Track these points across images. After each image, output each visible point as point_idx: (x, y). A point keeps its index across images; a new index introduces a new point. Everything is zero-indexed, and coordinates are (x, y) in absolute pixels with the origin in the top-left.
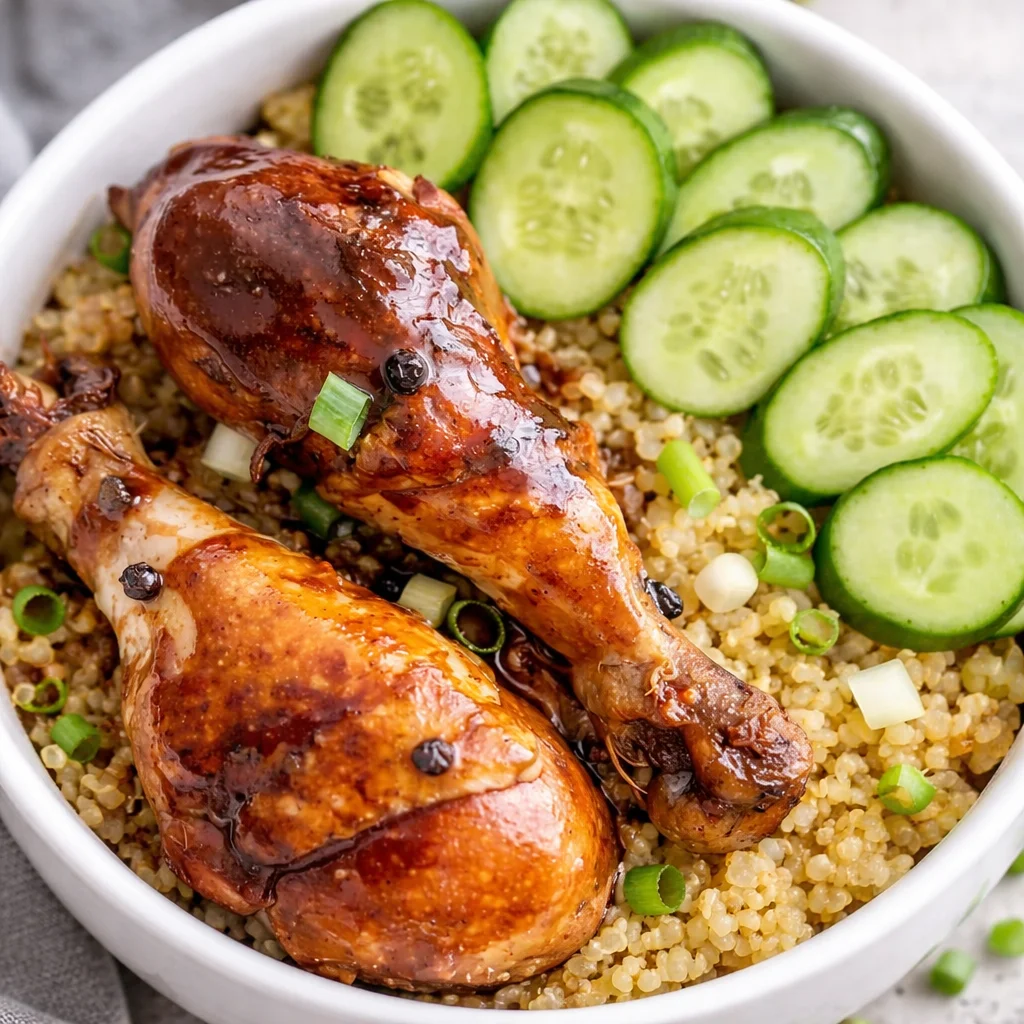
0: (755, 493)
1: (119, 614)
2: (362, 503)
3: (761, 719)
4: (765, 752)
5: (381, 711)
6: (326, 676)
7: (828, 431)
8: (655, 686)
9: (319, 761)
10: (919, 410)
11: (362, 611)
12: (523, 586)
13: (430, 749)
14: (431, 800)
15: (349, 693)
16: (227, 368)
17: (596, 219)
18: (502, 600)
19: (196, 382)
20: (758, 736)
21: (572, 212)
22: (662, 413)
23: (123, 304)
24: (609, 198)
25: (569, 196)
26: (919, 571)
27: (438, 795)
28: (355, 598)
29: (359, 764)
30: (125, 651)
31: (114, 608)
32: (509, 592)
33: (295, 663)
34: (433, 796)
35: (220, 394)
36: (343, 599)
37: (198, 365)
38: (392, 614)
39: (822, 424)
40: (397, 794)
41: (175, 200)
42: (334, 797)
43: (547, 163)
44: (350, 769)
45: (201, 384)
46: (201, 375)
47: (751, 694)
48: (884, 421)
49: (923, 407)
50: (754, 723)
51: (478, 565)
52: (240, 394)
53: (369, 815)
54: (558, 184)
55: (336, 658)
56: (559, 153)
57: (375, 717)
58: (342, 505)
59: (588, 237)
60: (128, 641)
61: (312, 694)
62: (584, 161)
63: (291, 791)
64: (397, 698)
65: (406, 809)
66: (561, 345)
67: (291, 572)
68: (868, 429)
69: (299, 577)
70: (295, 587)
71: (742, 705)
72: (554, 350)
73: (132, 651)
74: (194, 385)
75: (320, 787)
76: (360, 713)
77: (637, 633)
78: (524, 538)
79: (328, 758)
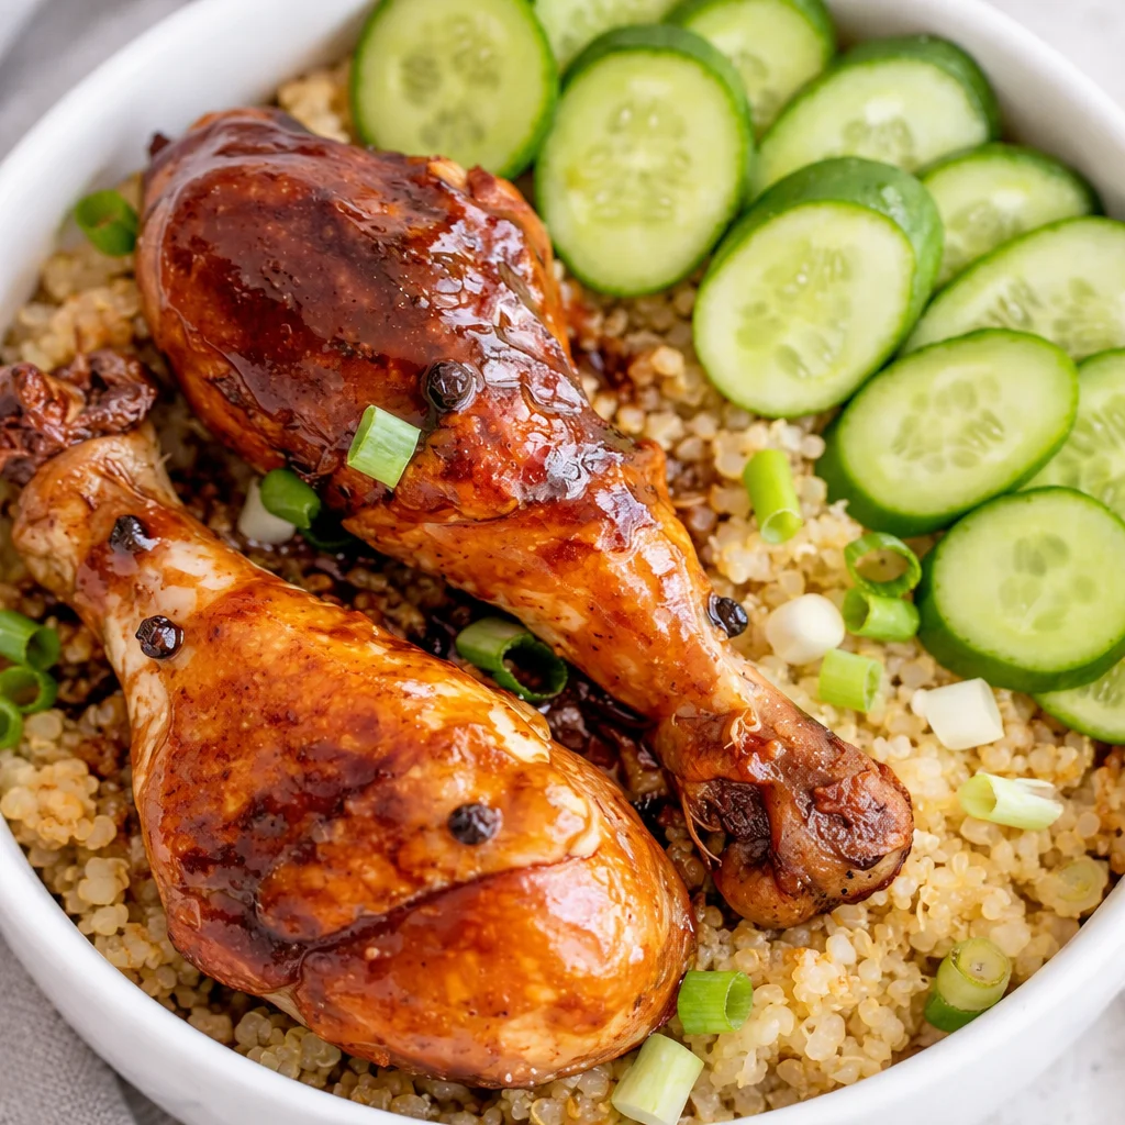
0: (838, 520)
1: (130, 670)
2: (400, 539)
3: (854, 781)
4: (857, 819)
5: (416, 773)
6: (356, 735)
7: (906, 453)
8: (736, 739)
9: (349, 830)
10: (996, 431)
11: (397, 662)
12: (583, 630)
13: (470, 816)
14: (472, 874)
15: (380, 753)
16: (246, 386)
17: (672, 181)
18: (559, 645)
19: (209, 403)
20: (849, 800)
21: (644, 177)
22: (743, 420)
23: (121, 301)
24: (685, 158)
25: (641, 160)
26: (1024, 606)
27: (479, 869)
28: (390, 649)
29: (391, 832)
30: (136, 712)
31: (124, 662)
32: (569, 636)
33: (324, 722)
34: (472, 868)
35: (237, 420)
36: (377, 650)
37: (212, 382)
38: (430, 664)
39: (898, 446)
40: (433, 865)
41: (191, 187)
42: (365, 867)
43: (615, 127)
44: (383, 836)
45: (215, 405)
46: (216, 394)
47: (843, 751)
48: (962, 442)
49: (1001, 429)
50: (846, 786)
51: (531, 606)
52: (260, 420)
53: (403, 889)
54: (628, 149)
55: (368, 714)
56: (626, 115)
57: (410, 779)
58: (376, 540)
59: (665, 201)
60: (139, 699)
61: (341, 755)
62: (653, 121)
63: (318, 862)
64: (433, 758)
65: (445, 884)
66: (632, 328)
67: (320, 623)
68: (947, 451)
69: (328, 628)
70: (324, 639)
71: (833, 764)
72: (623, 336)
73: (144, 712)
74: (206, 406)
75: (349, 857)
76: (393, 775)
77: (714, 679)
78: (586, 574)
79: (359, 825)
